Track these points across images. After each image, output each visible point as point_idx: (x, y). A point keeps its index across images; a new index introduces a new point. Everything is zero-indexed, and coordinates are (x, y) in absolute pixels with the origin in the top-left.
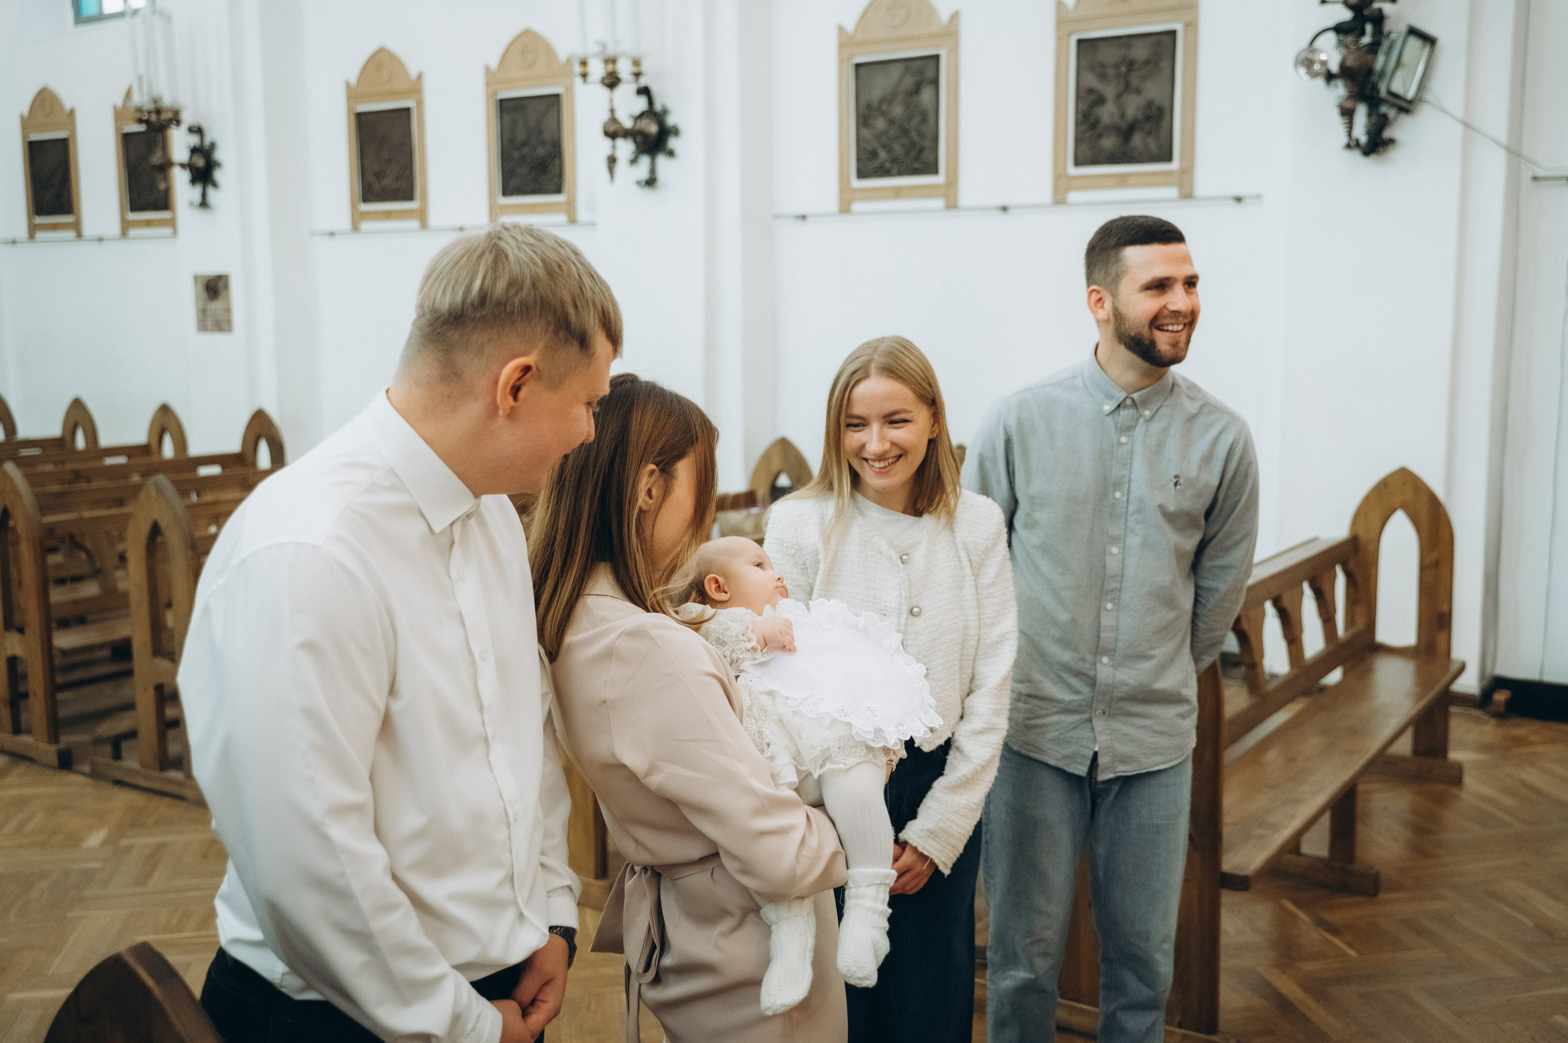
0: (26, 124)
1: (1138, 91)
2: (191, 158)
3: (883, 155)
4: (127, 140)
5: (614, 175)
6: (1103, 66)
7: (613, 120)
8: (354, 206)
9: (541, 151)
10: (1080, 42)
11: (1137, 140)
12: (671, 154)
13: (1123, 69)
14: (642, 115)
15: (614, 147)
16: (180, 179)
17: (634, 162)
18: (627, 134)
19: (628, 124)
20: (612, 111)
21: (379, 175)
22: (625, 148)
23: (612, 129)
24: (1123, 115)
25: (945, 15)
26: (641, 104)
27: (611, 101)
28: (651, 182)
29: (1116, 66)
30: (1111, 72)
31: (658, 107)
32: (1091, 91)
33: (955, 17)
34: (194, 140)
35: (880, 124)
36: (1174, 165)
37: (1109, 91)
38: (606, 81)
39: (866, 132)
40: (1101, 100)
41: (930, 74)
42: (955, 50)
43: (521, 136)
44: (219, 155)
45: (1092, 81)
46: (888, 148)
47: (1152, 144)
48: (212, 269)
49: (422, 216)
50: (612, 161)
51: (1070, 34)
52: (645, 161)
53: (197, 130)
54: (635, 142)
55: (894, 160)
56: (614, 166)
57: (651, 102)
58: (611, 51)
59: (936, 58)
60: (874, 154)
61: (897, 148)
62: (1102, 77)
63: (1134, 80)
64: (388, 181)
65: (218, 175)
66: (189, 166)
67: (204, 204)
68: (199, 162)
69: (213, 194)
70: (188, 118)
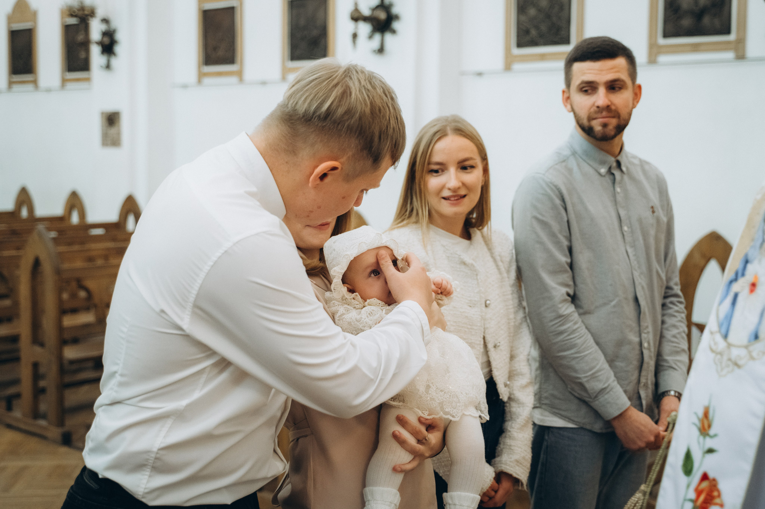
0: (10, 19)
2: (102, 38)
3: (533, 32)
4: (67, 29)
5: (356, 45)
7: (356, 10)
8: (199, 67)
9: (315, 33)
11: (706, 20)
12: (394, 32)
14: (377, 7)
15: (356, 28)
16: (95, 51)
17: (371, 37)
18: (366, 19)
19: (366, 12)
20: (356, 4)
21: (215, 49)
22: (365, 28)
23: (356, 15)
24: (697, 3)
28: (381, 50)
34: (104, 27)
35: (532, 12)
36: (732, 37)
39: (523, 18)
43: (302, 22)
44: (120, 36)
46: (537, 28)
47: (717, 22)
48: (110, 108)
49: (240, 74)
50: (355, 36)
52: (377, 37)
53: (105, 21)
54: (373, 25)
55: (541, 35)
56: (356, 39)
60: (527, 32)
61: (544, 28)
64: (221, 53)
65: (118, 49)
66: (100, 43)
67: (108, 67)
68: (107, 40)
69: (114, 61)
70: (100, 13)
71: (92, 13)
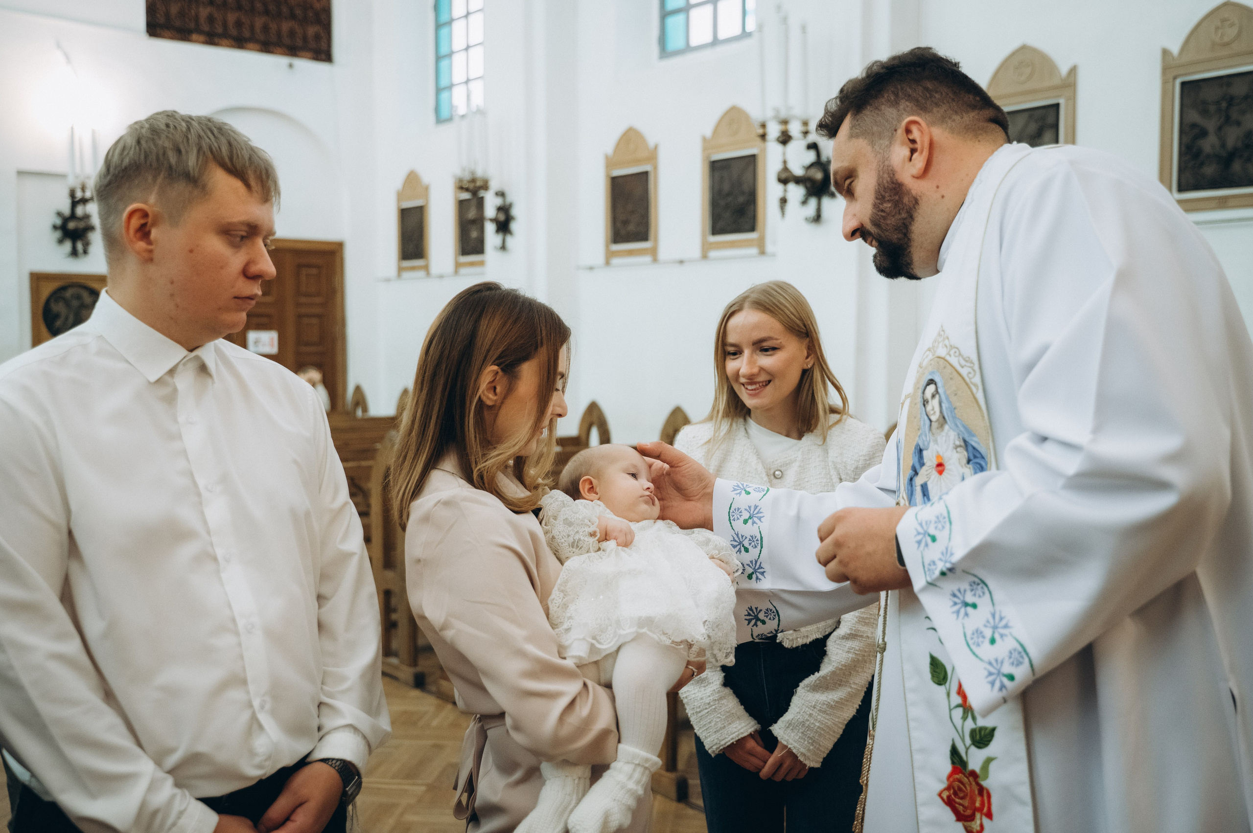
0: (400, 196)
1: (1238, 124)
2: (497, 214)
4: (462, 205)
5: (785, 213)
6: (1204, 102)
7: (786, 169)
8: (607, 246)
9: (741, 199)
10: (1184, 84)
11: (1237, 166)
12: (831, 196)
13: (1224, 105)
14: (812, 165)
15: (785, 191)
16: (490, 228)
17: (804, 203)
18: (798, 181)
19: (798, 171)
20: (785, 162)
21: (626, 223)
22: (796, 192)
23: (784, 176)
24: (1223, 145)
25: (1064, 70)
26: (811, 156)
27: (784, 154)
28: (818, 218)
29: (1218, 103)
30: (1212, 108)
31: (824, 158)
32: (1194, 126)
33: (1073, 71)
34: (499, 201)
37: (1211, 125)
38: (780, 139)
40: (1203, 133)
41: (1050, 120)
42: (1073, 99)
43: (726, 187)
44: (515, 212)
45: (1194, 117)
49: (653, 253)
50: (784, 201)
51: (1175, 78)
52: (813, 202)
53: (501, 194)
54: (806, 187)
56: (785, 206)
57: (818, 155)
58: (783, 115)
59: (1057, 106)
62: (1205, 112)
63: (1234, 115)
64: (631, 227)
65: (514, 226)
66: (495, 220)
67: (503, 247)
68: (502, 217)
69: (510, 240)
70: (494, 186)
71: (485, 187)
